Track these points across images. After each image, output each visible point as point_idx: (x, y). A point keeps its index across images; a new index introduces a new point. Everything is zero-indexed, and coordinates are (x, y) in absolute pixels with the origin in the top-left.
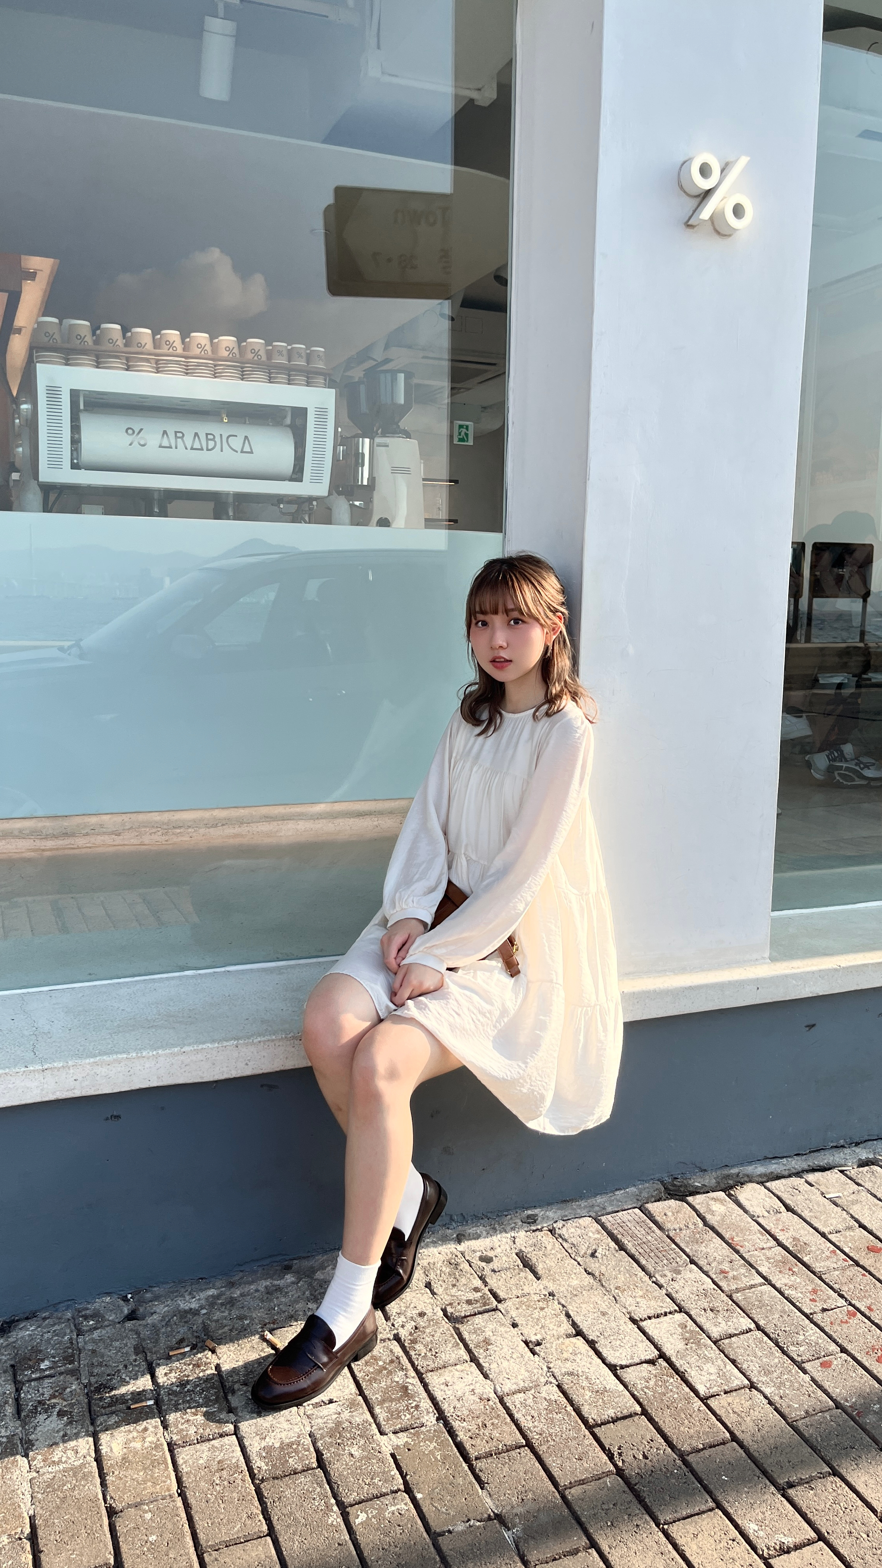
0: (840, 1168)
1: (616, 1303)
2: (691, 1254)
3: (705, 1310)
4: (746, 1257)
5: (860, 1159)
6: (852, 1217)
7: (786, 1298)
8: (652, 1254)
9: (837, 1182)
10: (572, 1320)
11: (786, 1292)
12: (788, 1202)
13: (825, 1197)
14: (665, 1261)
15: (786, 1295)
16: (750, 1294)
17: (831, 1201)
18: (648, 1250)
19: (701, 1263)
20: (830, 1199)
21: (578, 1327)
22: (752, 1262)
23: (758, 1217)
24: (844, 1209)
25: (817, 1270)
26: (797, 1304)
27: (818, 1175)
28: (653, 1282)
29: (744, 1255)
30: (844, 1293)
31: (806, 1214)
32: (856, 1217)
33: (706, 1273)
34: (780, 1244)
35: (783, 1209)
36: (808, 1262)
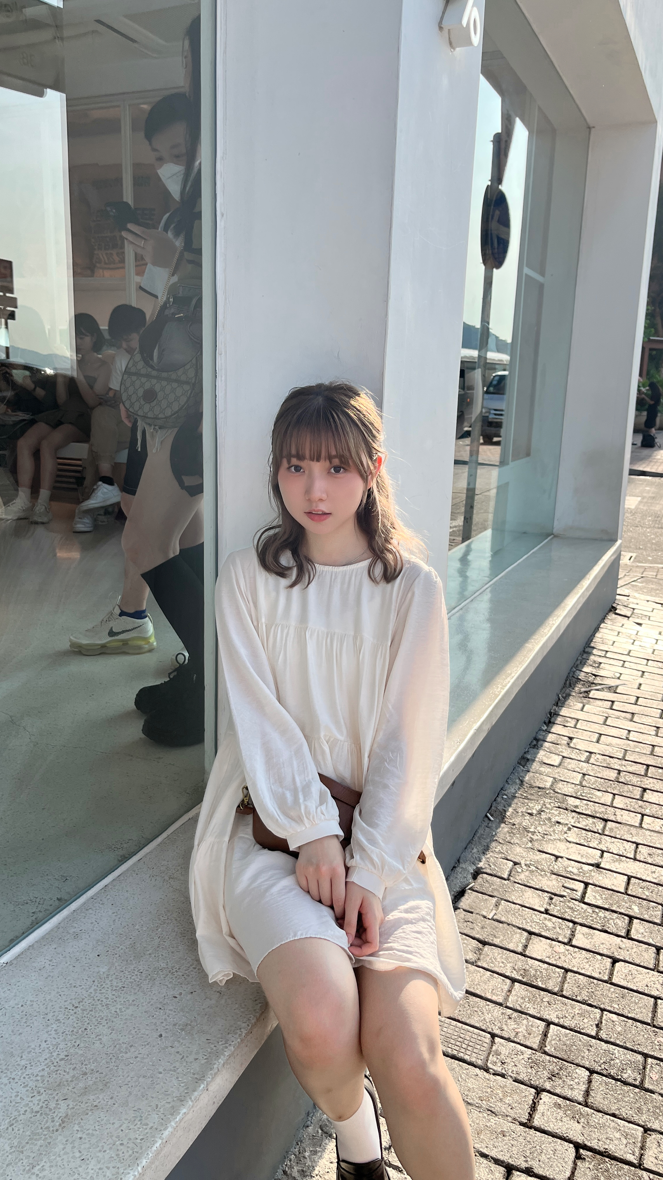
0: (468, 887)
1: (496, 1115)
2: (483, 1028)
3: (549, 1078)
4: (512, 1006)
5: (471, 873)
6: (519, 928)
7: (571, 1030)
8: (464, 1046)
9: (479, 901)
10: (492, 1158)
11: (566, 1024)
12: (477, 936)
13: (489, 919)
14: (479, 1047)
15: (568, 1027)
16: (553, 1042)
17: (494, 920)
18: (458, 1043)
19: (497, 1031)
20: (493, 919)
21: (503, 1162)
22: (519, 1008)
23: (476, 962)
24: (509, 924)
25: (556, 990)
26: (582, 1031)
27: (463, 899)
28: (494, 1074)
29: (508, 1004)
30: (589, 1002)
31: (497, 941)
32: (521, 926)
33: (509, 1040)
34: (514, 980)
35: (480, 945)
36: (544, 986)
